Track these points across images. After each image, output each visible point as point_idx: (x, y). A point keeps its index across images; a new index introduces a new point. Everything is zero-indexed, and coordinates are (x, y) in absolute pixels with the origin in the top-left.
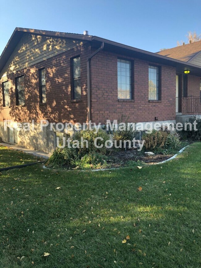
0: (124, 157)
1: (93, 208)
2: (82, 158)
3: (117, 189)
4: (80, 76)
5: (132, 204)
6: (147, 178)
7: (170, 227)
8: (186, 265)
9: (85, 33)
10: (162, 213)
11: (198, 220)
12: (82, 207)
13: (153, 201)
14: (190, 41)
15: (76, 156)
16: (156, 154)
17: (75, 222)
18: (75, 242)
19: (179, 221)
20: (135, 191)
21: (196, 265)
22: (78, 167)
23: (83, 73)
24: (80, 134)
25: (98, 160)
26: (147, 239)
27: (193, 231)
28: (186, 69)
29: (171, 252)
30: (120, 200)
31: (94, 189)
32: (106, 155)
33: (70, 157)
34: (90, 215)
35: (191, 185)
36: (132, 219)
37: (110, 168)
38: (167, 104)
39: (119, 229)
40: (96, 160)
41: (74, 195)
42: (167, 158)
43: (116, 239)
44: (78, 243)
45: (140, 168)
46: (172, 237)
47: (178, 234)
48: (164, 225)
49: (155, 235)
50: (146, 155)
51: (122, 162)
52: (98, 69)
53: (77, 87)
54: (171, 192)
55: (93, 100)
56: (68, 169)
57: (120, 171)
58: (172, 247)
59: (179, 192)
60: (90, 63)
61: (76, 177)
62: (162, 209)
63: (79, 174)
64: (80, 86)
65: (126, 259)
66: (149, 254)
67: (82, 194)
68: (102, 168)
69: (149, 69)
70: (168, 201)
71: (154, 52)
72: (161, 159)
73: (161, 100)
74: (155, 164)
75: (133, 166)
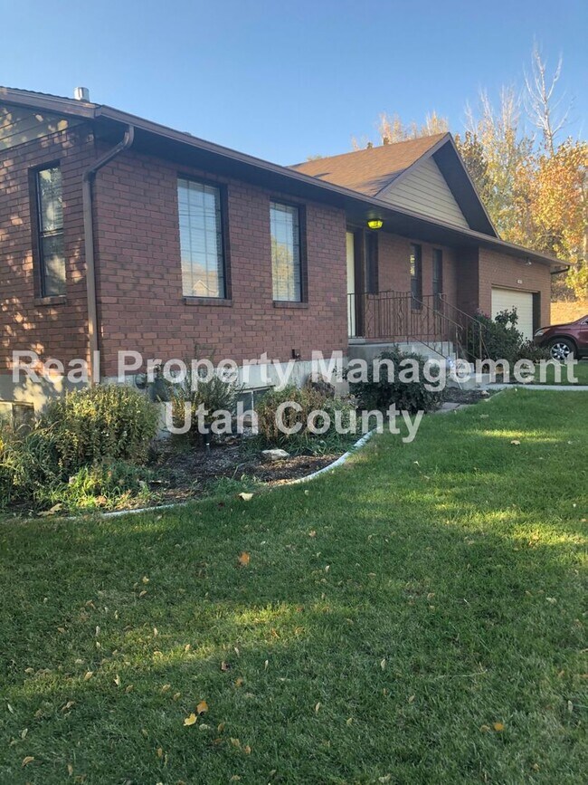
0: (202, 468)
1: (102, 628)
2: (71, 479)
3: (176, 566)
4: (61, 225)
5: (219, 605)
6: (266, 526)
7: (321, 661)
8: (360, 762)
9: (77, 95)
10: (301, 623)
11: (396, 633)
12: (66, 629)
13: (280, 591)
14: (386, 141)
15: (51, 473)
16: (292, 454)
17: (39, 682)
18: (38, 744)
19: (347, 641)
20: (230, 567)
21: (387, 760)
22: (57, 507)
23: (70, 217)
24: (63, 404)
25: (121, 481)
26: (256, 704)
27: (383, 664)
28: (372, 216)
29: (321, 730)
30: (184, 598)
31: (106, 573)
32: (149, 465)
33: (31, 477)
34: (90, 654)
35: (384, 537)
36: (217, 651)
37: (159, 505)
38: (323, 313)
39: (178, 684)
40: (115, 483)
41: (40, 597)
42: (321, 465)
43: (167, 715)
44: (48, 744)
45: (247, 496)
46: (325, 688)
47: (342, 676)
48: (306, 656)
49: (282, 688)
50: (266, 460)
51: (195, 485)
52: (120, 206)
53: (52, 259)
54: (331, 559)
55: (104, 300)
56: (25, 516)
57: (188, 512)
58: (325, 718)
59: (351, 560)
60: (91, 187)
61: (50, 537)
62: (304, 611)
63: (60, 528)
64: (61, 256)
65: (193, 771)
66: (261, 746)
67: (66, 590)
68: (133, 504)
69: (272, 212)
70: (320, 587)
71: (283, 166)
72: (305, 469)
73: (307, 300)
74: (290, 482)
75: (227, 493)
